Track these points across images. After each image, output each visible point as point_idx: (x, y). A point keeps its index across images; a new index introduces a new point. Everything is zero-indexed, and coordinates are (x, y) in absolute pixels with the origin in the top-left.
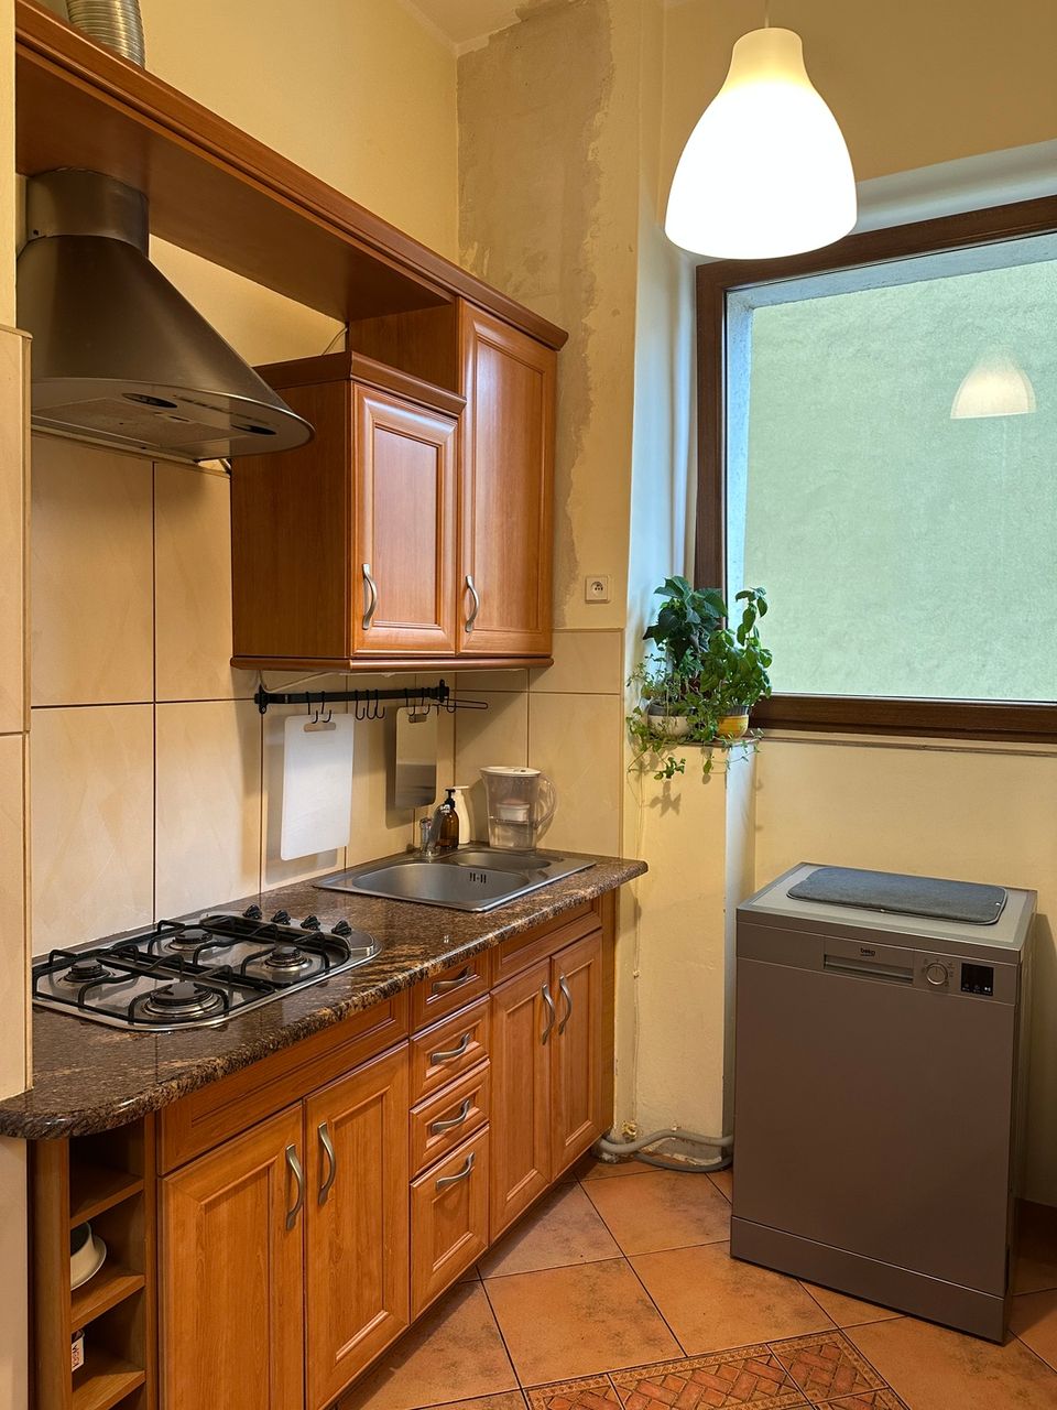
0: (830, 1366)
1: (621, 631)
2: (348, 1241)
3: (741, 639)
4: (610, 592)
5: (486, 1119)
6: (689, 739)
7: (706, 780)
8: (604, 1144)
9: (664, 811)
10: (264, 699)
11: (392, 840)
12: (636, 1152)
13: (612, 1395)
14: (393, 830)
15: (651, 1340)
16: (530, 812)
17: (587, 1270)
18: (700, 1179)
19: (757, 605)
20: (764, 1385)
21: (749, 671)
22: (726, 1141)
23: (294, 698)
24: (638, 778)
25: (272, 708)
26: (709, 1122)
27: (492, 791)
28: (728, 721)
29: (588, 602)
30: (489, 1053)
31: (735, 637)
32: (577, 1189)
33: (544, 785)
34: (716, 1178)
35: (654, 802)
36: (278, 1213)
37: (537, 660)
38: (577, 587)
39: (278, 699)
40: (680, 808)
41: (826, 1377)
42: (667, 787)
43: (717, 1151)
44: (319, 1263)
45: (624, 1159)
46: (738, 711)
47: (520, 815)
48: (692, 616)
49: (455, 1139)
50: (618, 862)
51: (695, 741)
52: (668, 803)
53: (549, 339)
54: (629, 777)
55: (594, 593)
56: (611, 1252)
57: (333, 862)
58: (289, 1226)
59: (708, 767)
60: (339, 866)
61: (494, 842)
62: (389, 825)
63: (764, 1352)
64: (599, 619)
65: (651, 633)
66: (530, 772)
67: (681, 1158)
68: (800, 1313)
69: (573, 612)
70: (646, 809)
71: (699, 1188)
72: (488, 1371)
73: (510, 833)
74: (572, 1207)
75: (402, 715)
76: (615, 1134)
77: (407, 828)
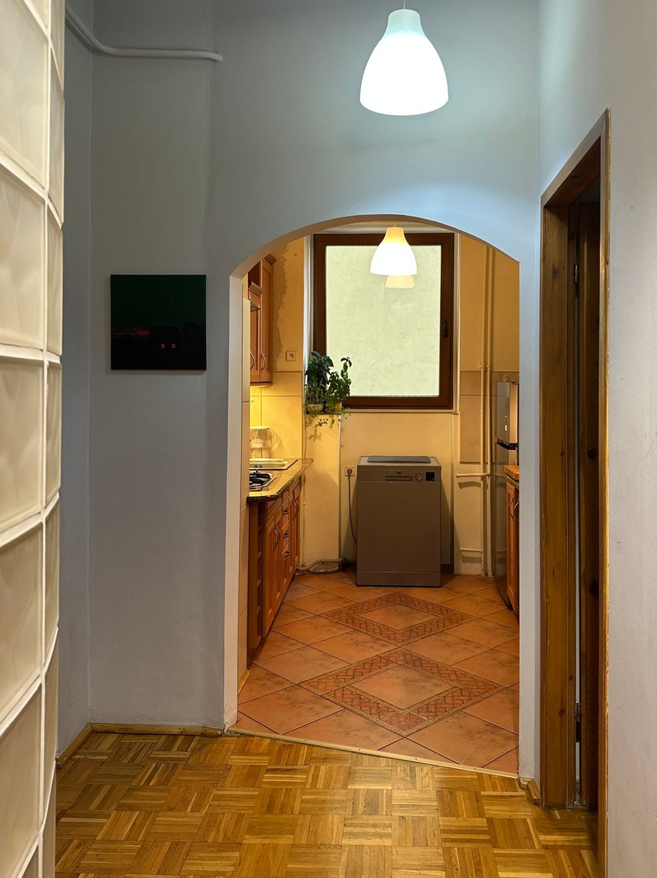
1: (301, 372)
3: (342, 375)
4: (296, 357)
6: (324, 412)
7: (331, 427)
8: (298, 568)
9: (315, 440)
12: (307, 570)
16: (264, 443)
17: (314, 595)
18: (333, 574)
19: (347, 363)
22: (340, 560)
24: (305, 427)
26: (333, 555)
28: (336, 405)
29: (287, 360)
33: (271, 431)
34: (339, 572)
35: (311, 437)
37: (270, 383)
38: (282, 355)
40: (321, 438)
42: (316, 430)
43: (337, 565)
45: (305, 572)
46: (339, 402)
51: (327, 412)
52: (317, 437)
55: (289, 358)
56: (318, 591)
59: (333, 421)
65: (305, 373)
66: (264, 428)
67: (324, 570)
69: (281, 364)
70: (308, 440)
71: (335, 576)
76: (300, 563)
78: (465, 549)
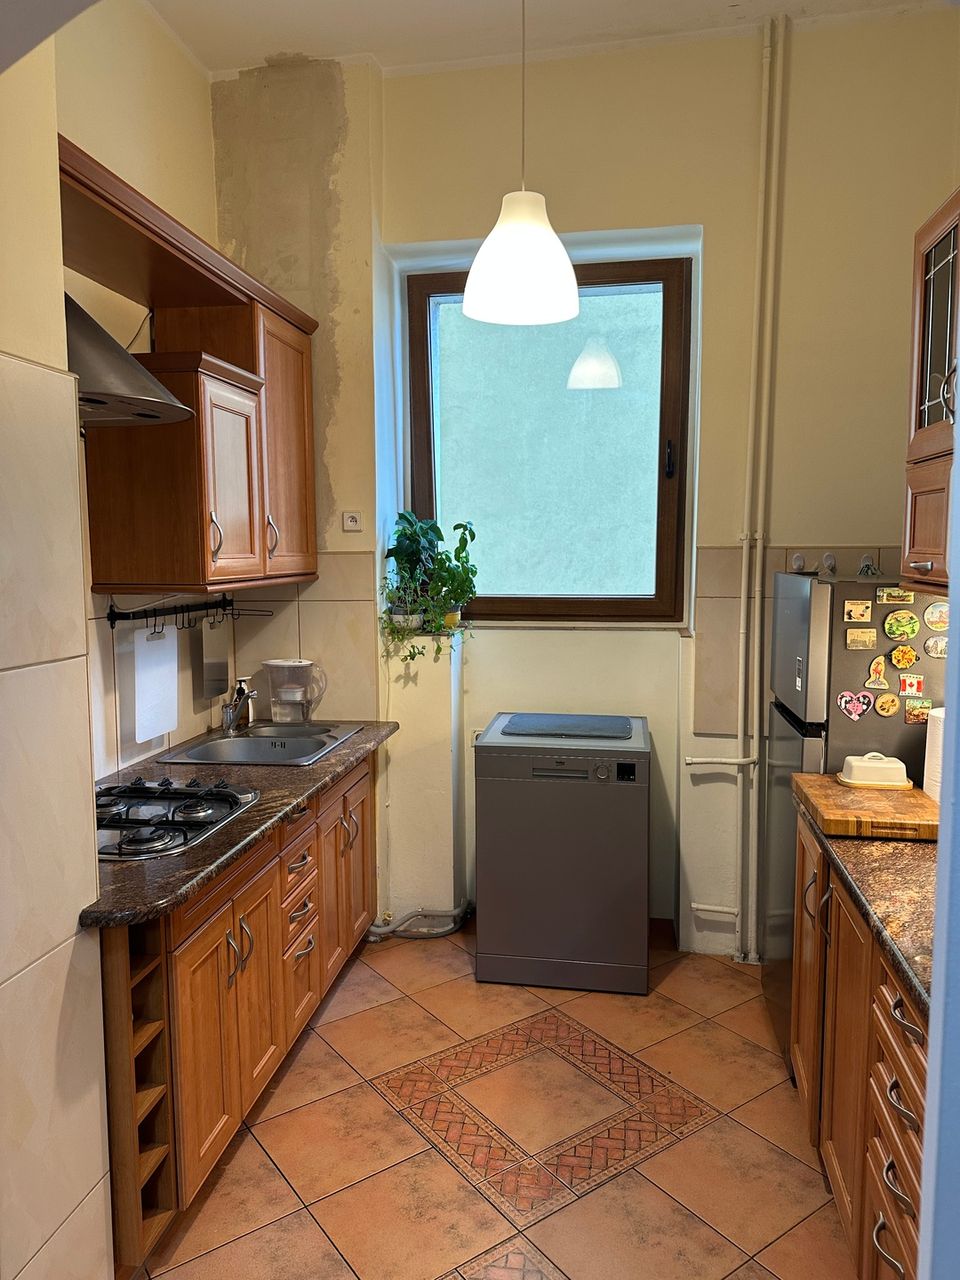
0: (554, 1027)
1: (373, 553)
2: (254, 998)
3: (457, 558)
4: (362, 524)
5: (317, 911)
6: (423, 630)
7: (436, 660)
8: (373, 929)
9: (406, 684)
10: (114, 617)
11: (197, 725)
12: (393, 932)
13: (426, 1071)
14: (198, 715)
15: (441, 1037)
16: (305, 693)
17: (384, 1008)
18: (442, 941)
19: (467, 533)
20: (517, 1045)
21: (462, 581)
22: (456, 912)
23: (136, 616)
24: (387, 660)
25: (119, 624)
26: (444, 901)
27: (274, 679)
28: (449, 616)
29: (344, 531)
30: (318, 864)
31: (452, 556)
32: (358, 962)
33: (316, 673)
34: (452, 938)
35: (398, 679)
36: (224, 979)
37: (309, 576)
38: (336, 521)
39: (125, 616)
40: (418, 681)
41: (553, 1033)
42: (408, 666)
43: (450, 920)
44: (243, 1013)
45: (385, 938)
46: (454, 609)
47: (298, 696)
48: (423, 542)
49: (303, 924)
50: (375, 725)
51: (428, 632)
52: (409, 678)
53: (306, 326)
54: (381, 661)
55: (349, 525)
56: (397, 995)
57: (162, 745)
58: (229, 988)
59: (439, 650)
60: (165, 747)
61: (277, 719)
62: (195, 714)
63: (514, 1028)
64: (355, 544)
65: (390, 553)
66: (305, 662)
67: (425, 930)
68: (528, 1004)
69: (333, 539)
70: (392, 684)
71: (443, 947)
72: (339, 1076)
73: (288, 710)
74: (358, 973)
75: (205, 624)
76: (378, 921)
77: (205, 714)
78: (701, 907)
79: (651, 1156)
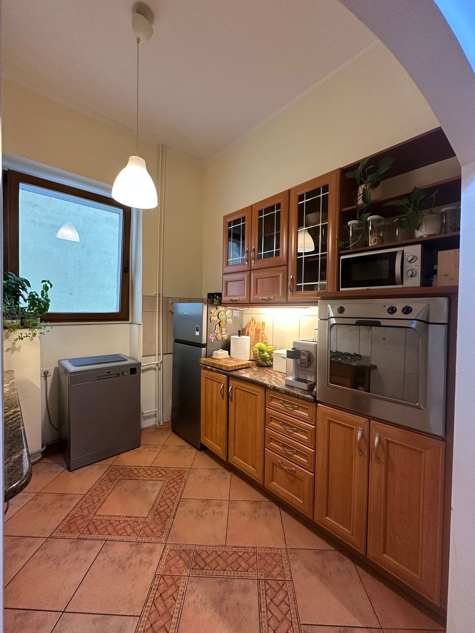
0: (117, 471)
7: (31, 339)
9: (13, 352)
13: (76, 515)
15: (71, 499)
17: (30, 503)
19: (48, 284)
20: (108, 484)
26: (36, 446)
34: (43, 460)
35: (8, 350)
40: (21, 350)
42: (14, 344)
43: (40, 454)
52: (14, 349)
56: (32, 495)
59: (35, 335)
63: (101, 479)
70: (4, 353)
71: (41, 466)
72: (30, 545)
78: (147, 412)
79: (183, 491)
